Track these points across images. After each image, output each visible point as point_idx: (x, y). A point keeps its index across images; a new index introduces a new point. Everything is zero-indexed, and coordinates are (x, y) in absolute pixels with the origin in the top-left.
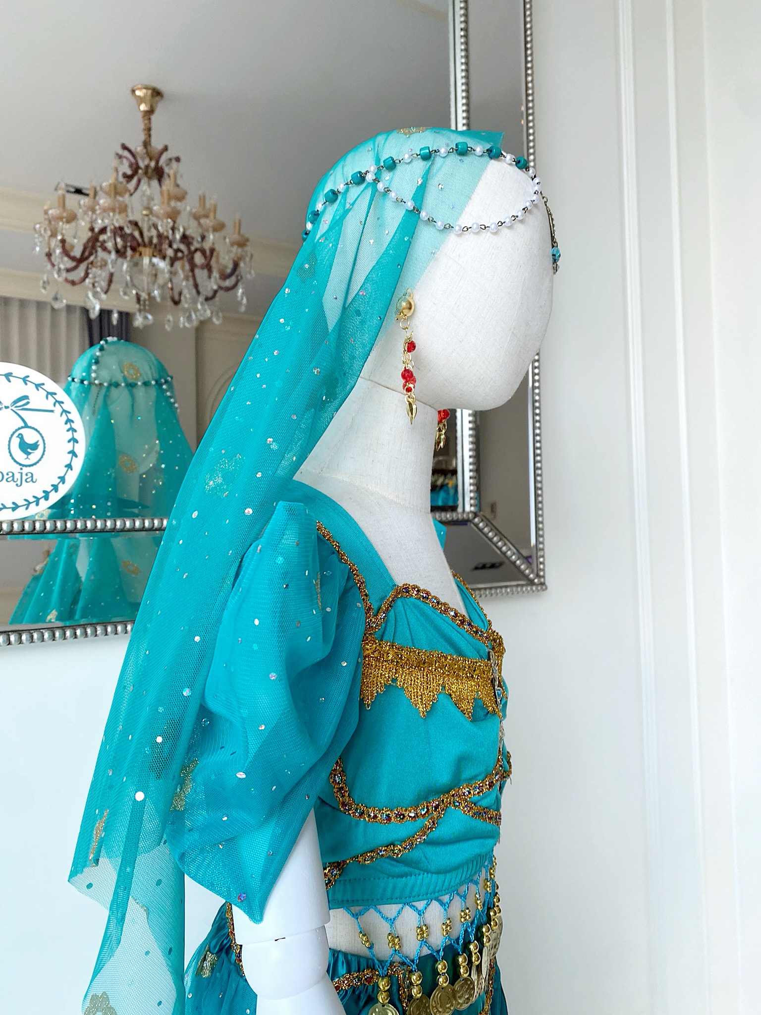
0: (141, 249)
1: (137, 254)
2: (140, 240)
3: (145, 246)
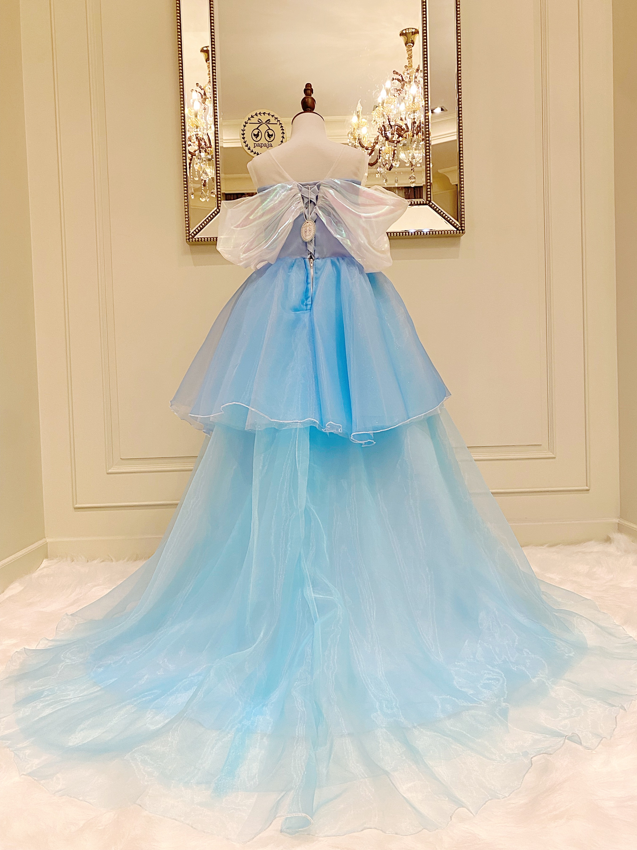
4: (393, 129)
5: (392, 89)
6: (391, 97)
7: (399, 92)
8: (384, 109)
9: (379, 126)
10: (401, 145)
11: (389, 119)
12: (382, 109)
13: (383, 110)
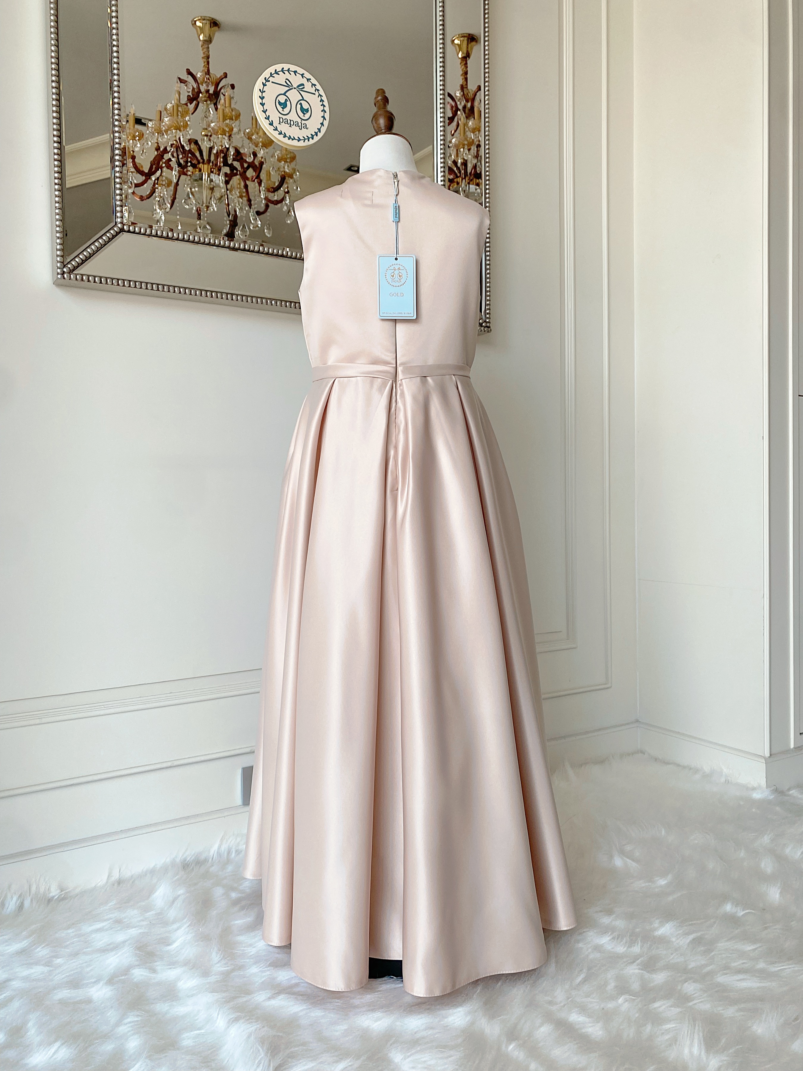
0: (201, 166)
1: (197, 169)
2: (199, 158)
3: (203, 163)
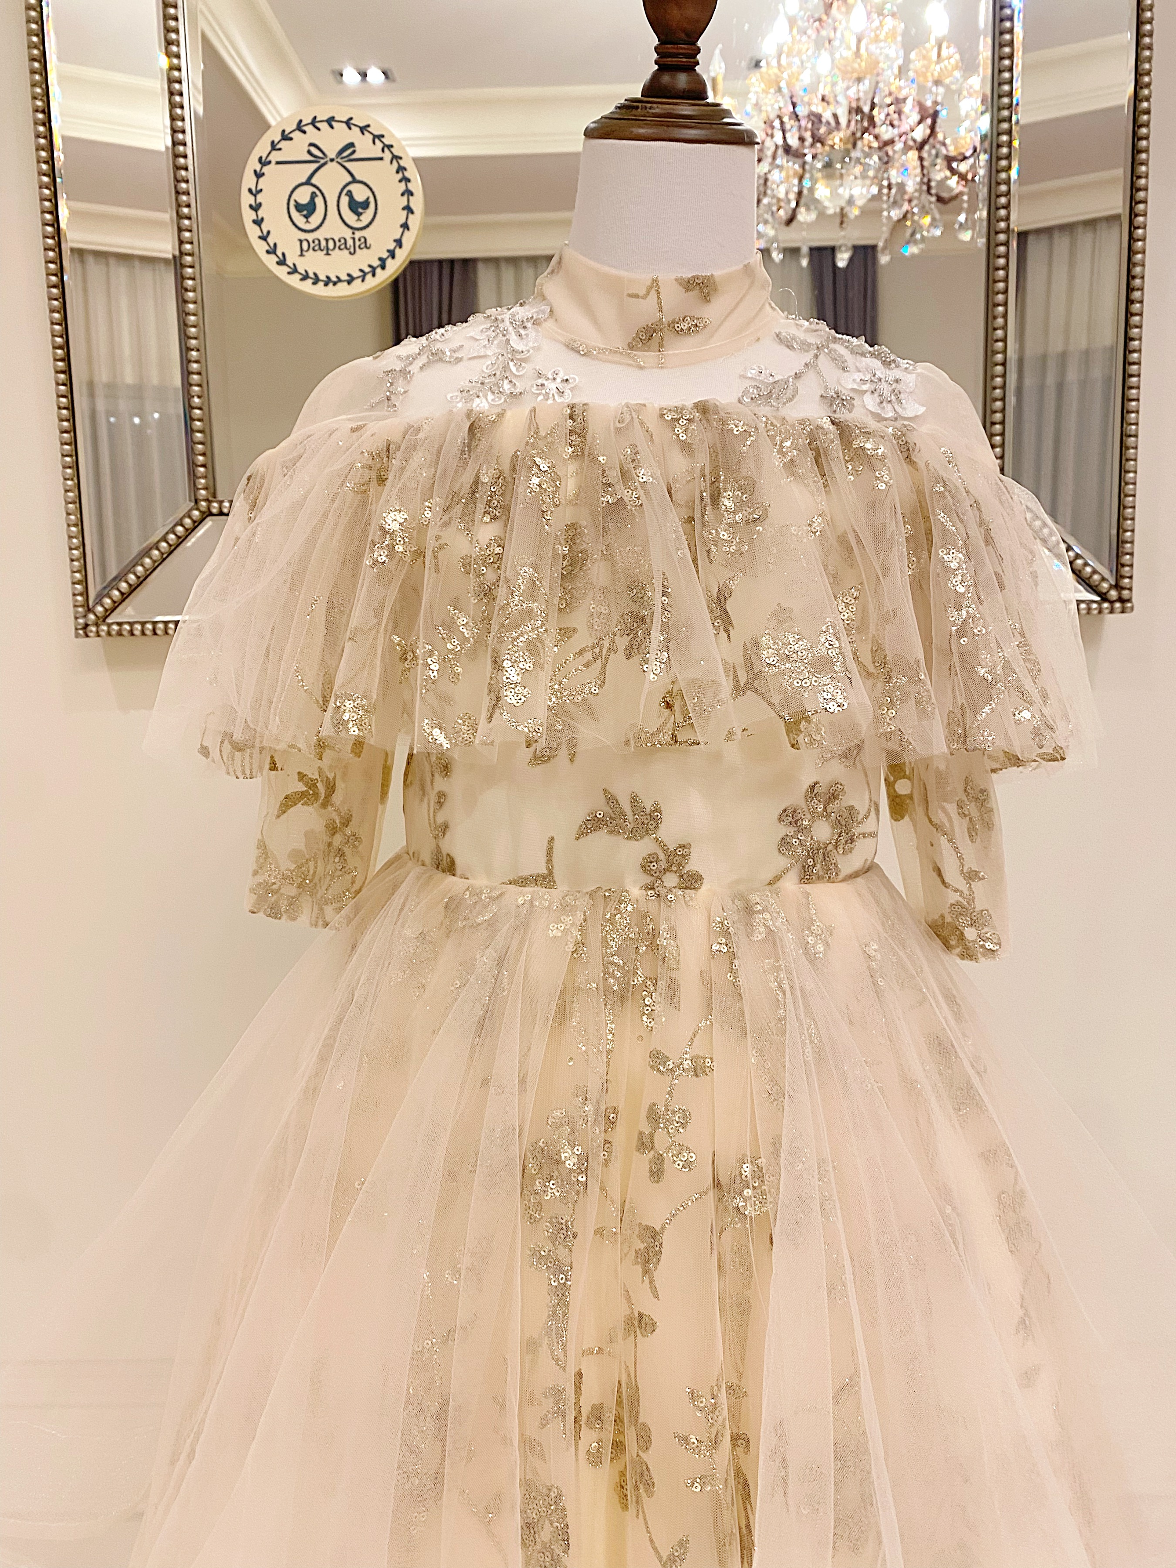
4: (803, 123)
5: (802, 18)
6: (798, 37)
7: (817, 23)
8: (780, 70)
9: (764, 116)
10: (819, 165)
11: (791, 98)
12: (776, 71)
13: (779, 74)
